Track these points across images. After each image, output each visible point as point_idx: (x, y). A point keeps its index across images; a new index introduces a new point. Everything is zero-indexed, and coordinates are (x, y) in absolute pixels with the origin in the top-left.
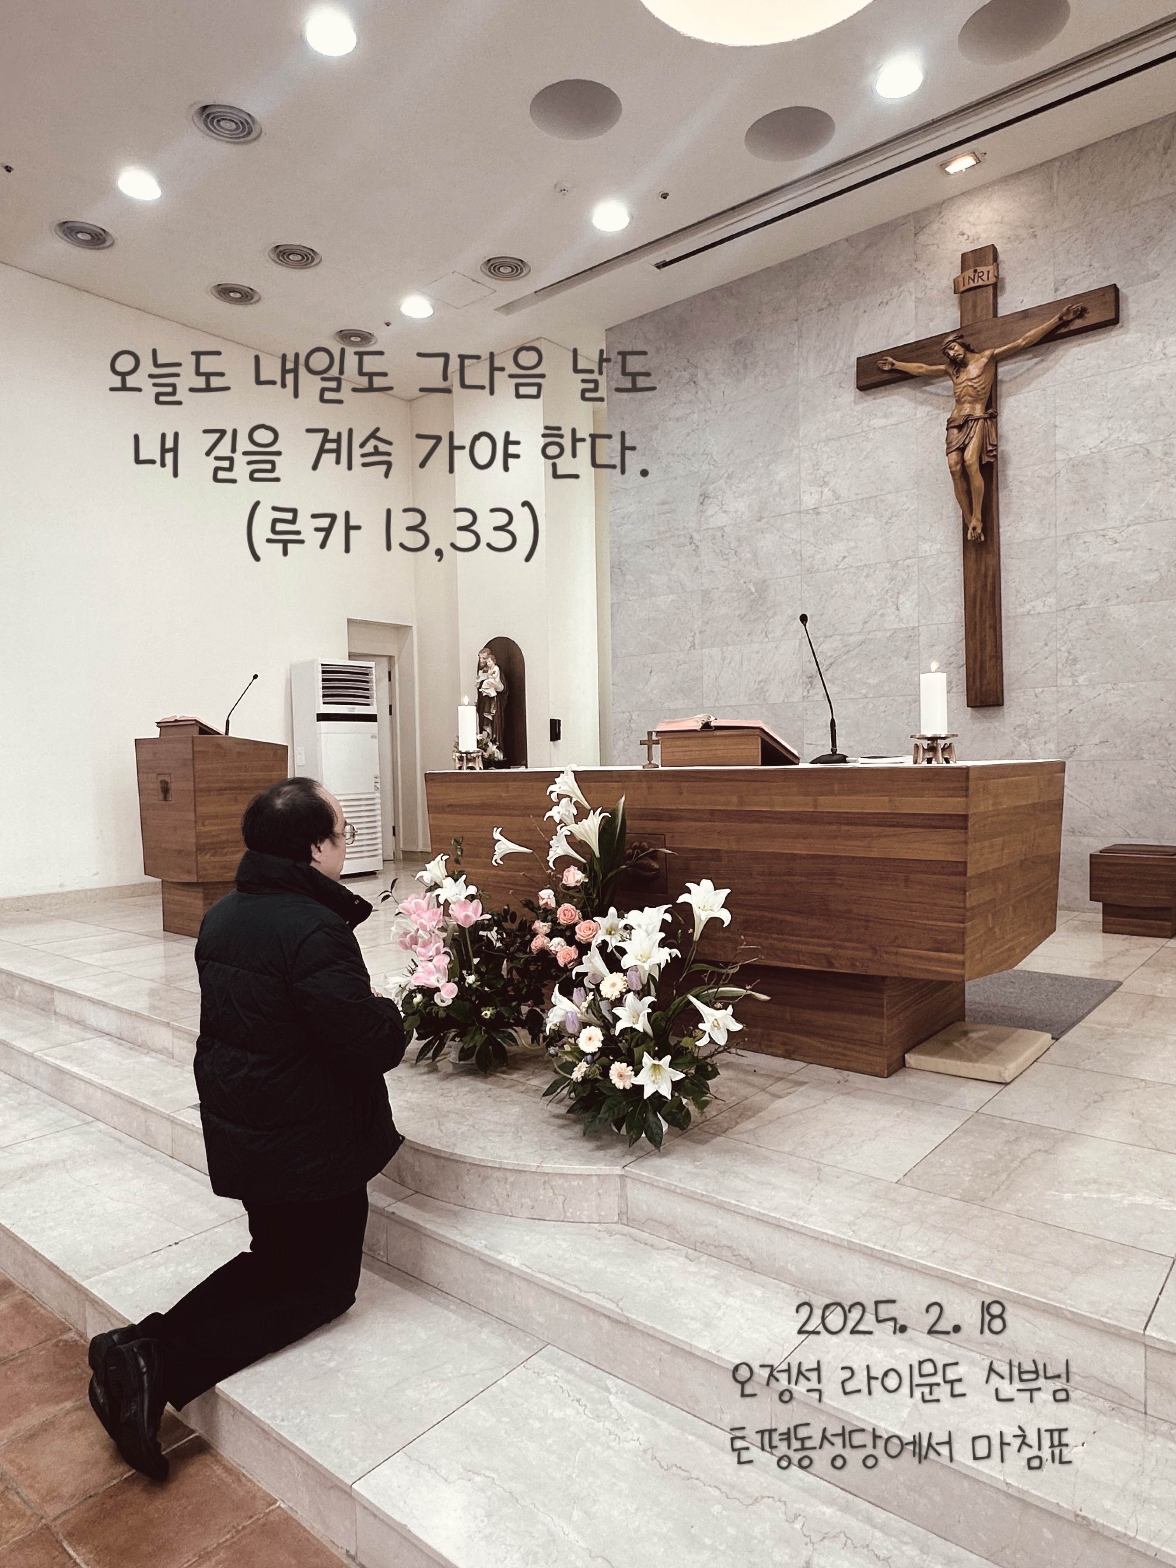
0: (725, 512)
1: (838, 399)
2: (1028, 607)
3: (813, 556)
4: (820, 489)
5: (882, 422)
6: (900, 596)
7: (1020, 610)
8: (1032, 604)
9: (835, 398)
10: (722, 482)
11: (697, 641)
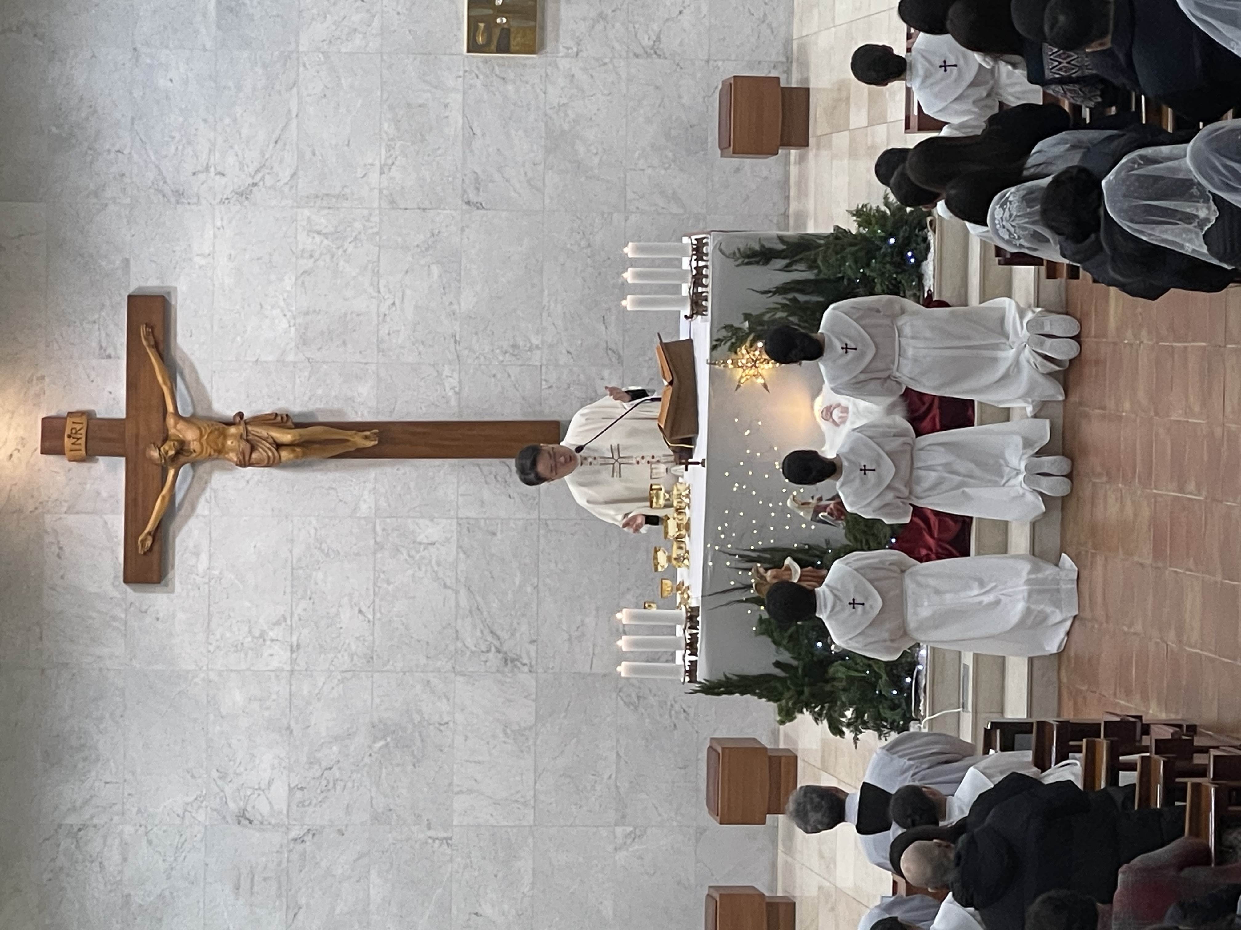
0: (270, 784)
1: (161, 615)
2: (451, 393)
3: (352, 656)
4: (268, 643)
5: (204, 557)
6: (418, 540)
7: (453, 403)
8: (448, 389)
9: (158, 619)
10: (229, 789)
11: (442, 834)
